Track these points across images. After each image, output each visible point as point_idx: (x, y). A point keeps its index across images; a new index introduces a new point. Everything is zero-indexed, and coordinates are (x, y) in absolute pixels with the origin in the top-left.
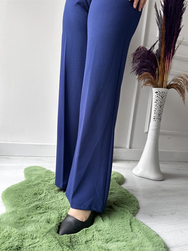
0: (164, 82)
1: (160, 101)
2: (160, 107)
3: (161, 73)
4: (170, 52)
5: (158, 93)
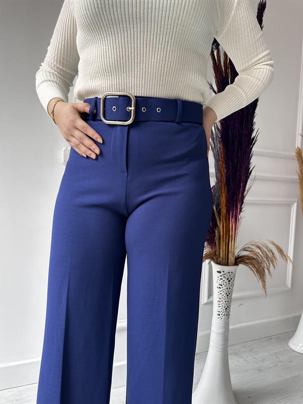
0: (230, 255)
1: (226, 287)
4: (237, 207)
5: (222, 273)
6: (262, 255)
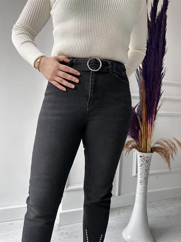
1: (145, 166)
2: (145, 172)
5: (143, 157)
6: (168, 147)
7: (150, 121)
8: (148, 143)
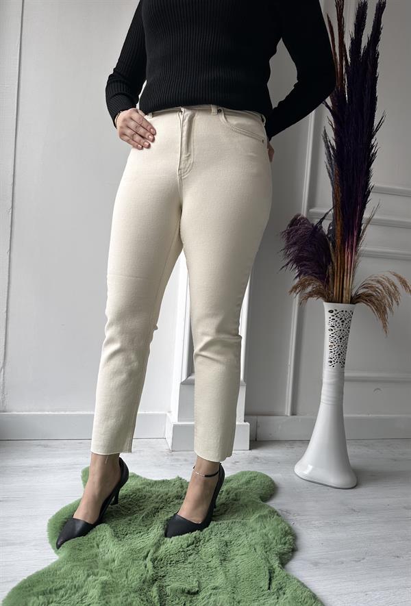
0: (344, 292)
1: (339, 329)
2: (339, 340)
3: (338, 274)
4: (353, 234)
5: (335, 312)
6: (383, 290)
7: (348, 243)
8: (345, 286)
